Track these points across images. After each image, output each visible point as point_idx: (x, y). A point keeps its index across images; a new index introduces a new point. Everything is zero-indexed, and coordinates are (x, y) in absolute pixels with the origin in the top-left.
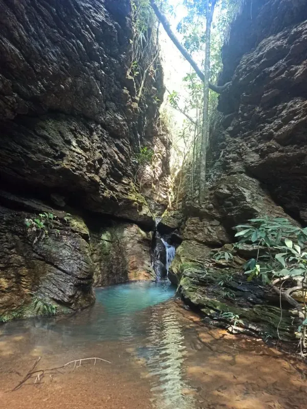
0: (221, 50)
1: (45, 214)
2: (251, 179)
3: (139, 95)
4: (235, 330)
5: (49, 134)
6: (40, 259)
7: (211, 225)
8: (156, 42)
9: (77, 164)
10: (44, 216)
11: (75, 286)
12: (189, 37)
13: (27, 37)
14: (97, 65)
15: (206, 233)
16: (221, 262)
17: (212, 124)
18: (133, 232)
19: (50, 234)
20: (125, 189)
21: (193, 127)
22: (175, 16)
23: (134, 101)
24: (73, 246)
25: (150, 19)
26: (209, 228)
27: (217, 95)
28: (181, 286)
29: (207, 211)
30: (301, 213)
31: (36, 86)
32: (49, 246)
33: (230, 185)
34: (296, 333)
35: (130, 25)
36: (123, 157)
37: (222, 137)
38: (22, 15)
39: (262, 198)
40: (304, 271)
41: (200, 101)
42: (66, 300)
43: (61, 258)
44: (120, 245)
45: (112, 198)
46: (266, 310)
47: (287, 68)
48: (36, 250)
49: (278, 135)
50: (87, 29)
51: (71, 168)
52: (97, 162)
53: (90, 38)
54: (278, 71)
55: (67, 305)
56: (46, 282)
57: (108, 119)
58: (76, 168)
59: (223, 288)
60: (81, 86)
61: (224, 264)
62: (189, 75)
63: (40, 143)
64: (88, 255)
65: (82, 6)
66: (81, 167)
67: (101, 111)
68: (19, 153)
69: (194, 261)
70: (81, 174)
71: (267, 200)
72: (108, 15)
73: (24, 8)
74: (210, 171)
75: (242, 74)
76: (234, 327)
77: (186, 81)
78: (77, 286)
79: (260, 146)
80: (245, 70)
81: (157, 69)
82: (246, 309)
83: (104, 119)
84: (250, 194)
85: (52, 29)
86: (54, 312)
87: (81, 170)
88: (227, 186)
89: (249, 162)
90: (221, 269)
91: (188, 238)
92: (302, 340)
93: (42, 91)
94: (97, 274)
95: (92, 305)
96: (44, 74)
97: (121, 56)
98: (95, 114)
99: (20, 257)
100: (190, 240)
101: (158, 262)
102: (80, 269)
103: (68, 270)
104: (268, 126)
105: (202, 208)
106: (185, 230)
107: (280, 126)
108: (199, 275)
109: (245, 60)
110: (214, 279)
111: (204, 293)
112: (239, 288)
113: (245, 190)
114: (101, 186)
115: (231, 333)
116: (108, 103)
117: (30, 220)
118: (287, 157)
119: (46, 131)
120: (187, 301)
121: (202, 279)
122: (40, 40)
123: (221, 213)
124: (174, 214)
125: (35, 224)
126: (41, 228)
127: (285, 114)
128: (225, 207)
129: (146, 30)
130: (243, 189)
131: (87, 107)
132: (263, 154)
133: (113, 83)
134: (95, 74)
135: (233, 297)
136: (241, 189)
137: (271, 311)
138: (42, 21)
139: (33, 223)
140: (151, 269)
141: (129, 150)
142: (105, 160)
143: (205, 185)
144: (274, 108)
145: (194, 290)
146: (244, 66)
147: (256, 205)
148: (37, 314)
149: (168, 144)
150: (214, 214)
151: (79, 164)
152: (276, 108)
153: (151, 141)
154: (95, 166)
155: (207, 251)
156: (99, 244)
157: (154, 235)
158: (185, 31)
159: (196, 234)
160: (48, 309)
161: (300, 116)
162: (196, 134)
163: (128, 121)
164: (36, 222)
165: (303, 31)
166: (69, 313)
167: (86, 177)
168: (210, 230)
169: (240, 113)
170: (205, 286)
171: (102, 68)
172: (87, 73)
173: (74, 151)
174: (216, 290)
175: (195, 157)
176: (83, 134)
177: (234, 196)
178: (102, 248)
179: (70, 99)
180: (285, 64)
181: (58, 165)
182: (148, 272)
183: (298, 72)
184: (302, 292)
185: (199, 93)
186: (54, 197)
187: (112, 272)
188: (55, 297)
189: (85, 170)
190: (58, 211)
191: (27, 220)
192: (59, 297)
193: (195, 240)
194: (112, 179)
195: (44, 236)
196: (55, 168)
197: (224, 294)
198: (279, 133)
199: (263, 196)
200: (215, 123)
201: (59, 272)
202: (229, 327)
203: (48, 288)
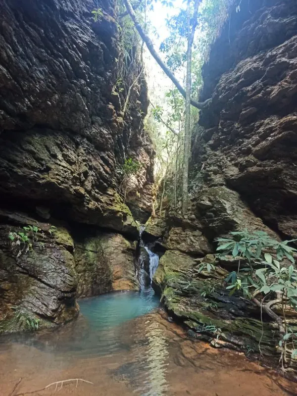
0: (202, 69)
1: (29, 227)
2: (231, 191)
3: (124, 110)
4: (218, 344)
5: (35, 149)
6: (23, 273)
7: (194, 236)
8: (140, 59)
9: (63, 177)
10: (28, 229)
11: (59, 299)
12: (171, 56)
13: (14, 57)
14: (83, 82)
15: (189, 243)
16: (203, 272)
17: (194, 137)
18: (118, 242)
19: (34, 247)
20: (110, 200)
21: (176, 139)
22: (158, 36)
23: (119, 115)
24: (57, 259)
25: (135, 38)
26: (192, 238)
27: (199, 110)
28: (164, 297)
29: (189, 221)
30: (279, 224)
31: (23, 103)
32: (33, 259)
33: (212, 198)
34: (277, 347)
35: (116, 45)
36: (108, 169)
37: (203, 150)
38: (11, 37)
39: (242, 210)
40: (283, 286)
41: (182, 115)
42: (49, 314)
43: (45, 272)
44: (104, 255)
45: (97, 208)
46: (248, 323)
47: (263, 88)
48: (20, 263)
49: (256, 151)
50: (74, 49)
51: (57, 182)
52: (82, 175)
53: (77, 58)
54: (255, 91)
55: (51, 319)
56: (30, 296)
57: (94, 133)
58: (61, 182)
59: (206, 299)
60: (67, 102)
61: (206, 274)
62: (171, 91)
63: (26, 158)
64: (73, 266)
65: (70, 27)
66: (66, 180)
67: (86, 125)
68: (5, 167)
69: (177, 271)
70: (66, 187)
71: (246, 212)
72: (94, 36)
73: (12, 29)
74: (192, 183)
75: (222, 92)
76: (217, 340)
77: (169, 96)
78: (61, 300)
79: (239, 160)
80: (224, 88)
81: (141, 84)
82: (228, 322)
83: (90, 132)
84: (230, 206)
85: (39, 49)
86: (37, 326)
87: (66, 183)
88: (209, 198)
89: (229, 175)
90: (203, 280)
91: (172, 247)
92: (283, 355)
93: (28, 108)
94: (82, 285)
95: (76, 317)
96: (31, 91)
97: (107, 74)
98: (81, 129)
99: (3, 271)
100: (173, 249)
101: (142, 271)
102: (64, 282)
103: (52, 283)
104: (246, 141)
105: (185, 218)
106: (169, 240)
107: (257, 143)
108: (182, 286)
109: (224, 80)
110: (197, 290)
111: (187, 304)
112: (221, 299)
113: (225, 201)
114: (86, 198)
115: (214, 347)
116: (93, 117)
117: (15, 233)
118: (265, 171)
119: (32, 145)
120: (170, 313)
121: (185, 289)
122: (27, 60)
123: (203, 224)
124: (158, 223)
125: (19, 237)
126: (26, 241)
127: (262, 131)
128: (207, 218)
129: (131, 48)
130: (223, 200)
131: (74, 121)
132: (242, 168)
133: (99, 99)
134: (81, 91)
135: (215, 308)
136: (222, 201)
137: (252, 324)
138: (30, 42)
139: (17, 236)
140: (135, 278)
141: (114, 163)
142: (91, 173)
143: (188, 197)
144: (252, 124)
145: (178, 302)
146: (223, 85)
147: (236, 216)
148: (19, 329)
149: (152, 154)
150: (197, 224)
151: (65, 178)
152: (254, 124)
153: (136, 151)
154: (80, 179)
155: (190, 261)
156: (83, 255)
157: (138, 244)
158: (167, 51)
159: (179, 243)
160: (30, 323)
161: (276, 133)
162: (179, 145)
163: (113, 135)
164: (20, 236)
165: (277, 55)
166: (51, 328)
167: (71, 190)
168: (193, 240)
169: (220, 129)
170: (188, 297)
171: (88, 85)
172: (74, 90)
173: (60, 165)
174: (198, 301)
175: (178, 167)
176: (69, 147)
177: (215, 208)
178: (86, 259)
179: (57, 114)
180: (261, 84)
181: (43, 179)
182: (132, 282)
183: (274, 92)
184: (281, 305)
185: (181, 107)
186: (39, 209)
187: (96, 283)
188: (38, 312)
189: (70, 183)
190: (42, 224)
191: (11, 233)
192: (42, 311)
193: (178, 249)
194: (97, 191)
195: (28, 249)
196: (40, 182)
197: (207, 305)
198: (257, 148)
199: (242, 208)
200: (197, 136)
201: (42, 285)
202: (212, 340)
203: (31, 302)
